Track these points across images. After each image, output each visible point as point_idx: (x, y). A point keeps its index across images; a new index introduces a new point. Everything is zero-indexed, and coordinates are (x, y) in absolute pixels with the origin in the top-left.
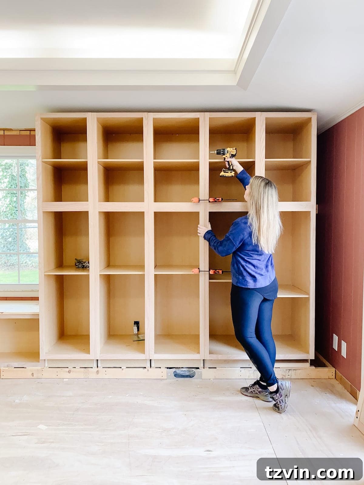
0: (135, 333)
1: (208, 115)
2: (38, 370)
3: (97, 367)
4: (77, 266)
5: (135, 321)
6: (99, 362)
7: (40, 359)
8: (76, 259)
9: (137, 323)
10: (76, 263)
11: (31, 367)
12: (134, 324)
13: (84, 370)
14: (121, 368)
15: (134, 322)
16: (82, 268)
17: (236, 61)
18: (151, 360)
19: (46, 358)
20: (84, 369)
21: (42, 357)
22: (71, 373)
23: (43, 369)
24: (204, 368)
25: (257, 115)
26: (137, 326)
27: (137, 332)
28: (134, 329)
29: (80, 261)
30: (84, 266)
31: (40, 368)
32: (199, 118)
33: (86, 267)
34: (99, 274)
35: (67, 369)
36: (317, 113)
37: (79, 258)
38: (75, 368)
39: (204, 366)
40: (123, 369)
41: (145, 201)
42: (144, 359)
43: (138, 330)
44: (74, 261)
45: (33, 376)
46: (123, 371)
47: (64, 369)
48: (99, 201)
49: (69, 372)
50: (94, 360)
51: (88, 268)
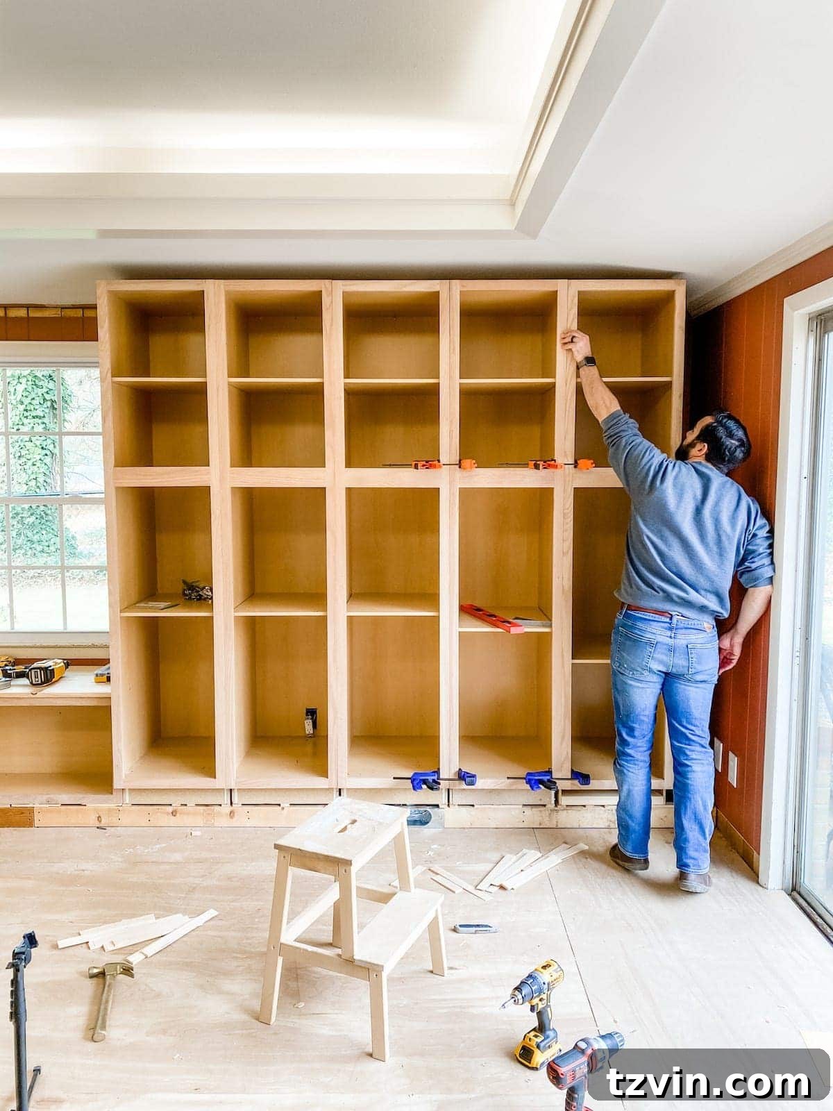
0: (307, 732)
1: (457, 285)
2: (110, 810)
3: (231, 803)
4: (187, 595)
5: (308, 708)
6: (235, 795)
7: (115, 787)
8: (184, 582)
9: (312, 713)
10: (184, 590)
11: (95, 803)
12: (307, 715)
13: (204, 810)
14: (279, 805)
15: (305, 712)
16: (198, 600)
17: (513, 182)
18: (340, 790)
19: (127, 786)
20: (205, 808)
21: (117, 784)
22: (178, 815)
23: (120, 808)
24: (448, 805)
25: (561, 285)
26: (312, 719)
27: (312, 732)
28: (306, 725)
29: (193, 586)
30: (202, 596)
31: (113, 805)
32: (439, 292)
33: (205, 599)
34: (233, 614)
35: (170, 807)
36: (687, 282)
37: (189, 580)
38: (186, 805)
39: (449, 802)
40: (283, 808)
41: (326, 466)
42: (327, 787)
43: (315, 726)
44: (181, 586)
45: (100, 822)
46: (283, 812)
47: (163, 807)
48: (232, 466)
49: (174, 813)
50: (223, 789)
51: (210, 601)
